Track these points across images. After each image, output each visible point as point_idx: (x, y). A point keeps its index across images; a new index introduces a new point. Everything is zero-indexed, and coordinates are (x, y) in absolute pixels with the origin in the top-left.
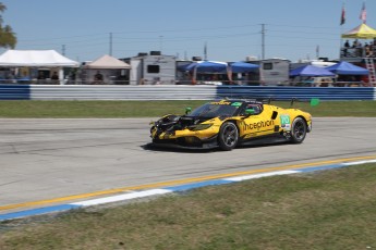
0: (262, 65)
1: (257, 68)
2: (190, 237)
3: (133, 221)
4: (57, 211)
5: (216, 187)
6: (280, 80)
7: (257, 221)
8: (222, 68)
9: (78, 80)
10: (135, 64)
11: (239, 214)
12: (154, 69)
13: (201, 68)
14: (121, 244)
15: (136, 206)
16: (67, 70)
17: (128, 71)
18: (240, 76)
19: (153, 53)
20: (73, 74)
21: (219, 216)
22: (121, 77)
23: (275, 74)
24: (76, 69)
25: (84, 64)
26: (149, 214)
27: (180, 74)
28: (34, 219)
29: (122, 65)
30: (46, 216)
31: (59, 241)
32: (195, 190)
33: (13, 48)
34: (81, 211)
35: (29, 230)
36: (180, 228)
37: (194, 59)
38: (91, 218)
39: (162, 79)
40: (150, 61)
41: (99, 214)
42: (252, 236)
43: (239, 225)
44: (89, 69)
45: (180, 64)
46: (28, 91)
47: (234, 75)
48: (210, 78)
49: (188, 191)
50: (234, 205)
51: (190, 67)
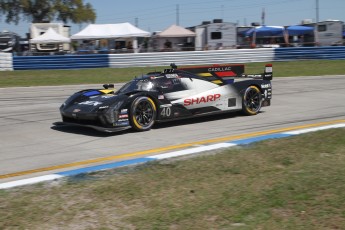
0: (316, 27)
1: (312, 31)
2: (253, 185)
3: (202, 171)
4: (136, 164)
5: (277, 140)
6: (334, 41)
7: (314, 170)
8: (279, 32)
9: (150, 48)
10: (199, 32)
11: (297, 164)
12: (217, 35)
13: (259, 33)
14: (192, 192)
15: (204, 158)
16: (140, 40)
17: (193, 38)
18: (296, 38)
19: (216, 21)
20: (146, 44)
21: (280, 166)
22: (187, 44)
23: (329, 35)
24: (148, 39)
25: (154, 33)
26: (217, 166)
27: (240, 39)
28: (116, 170)
29: (189, 33)
30: (126, 168)
31: (138, 189)
32: (256, 143)
33: (93, 22)
34: (156, 164)
35: (113, 180)
36: (244, 177)
37: (253, 24)
38: (165, 169)
39: (224, 44)
40: (213, 28)
41: (172, 165)
42: (310, 184)
43: (298, 174)
44: (159, 38)
45: (240, 30)
46: (107, 60)
47: (291, 38)
48: (268, 41)
49: (251, 144)
50: (292, 156)
51: (249, 32)
